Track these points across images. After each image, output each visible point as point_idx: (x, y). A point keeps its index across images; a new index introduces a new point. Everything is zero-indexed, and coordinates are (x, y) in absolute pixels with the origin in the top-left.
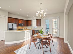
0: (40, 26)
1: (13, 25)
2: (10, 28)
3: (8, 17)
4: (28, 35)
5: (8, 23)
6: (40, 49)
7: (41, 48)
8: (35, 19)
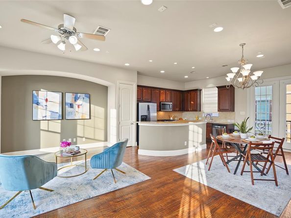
0: (233, 111)
1: (148, 106)
2: (142, 116)
3: (138, 86)
4: (196, 134)
5: (137, 101)
6: (242, 175)
7: (243, 171)
8: (211, 85)
